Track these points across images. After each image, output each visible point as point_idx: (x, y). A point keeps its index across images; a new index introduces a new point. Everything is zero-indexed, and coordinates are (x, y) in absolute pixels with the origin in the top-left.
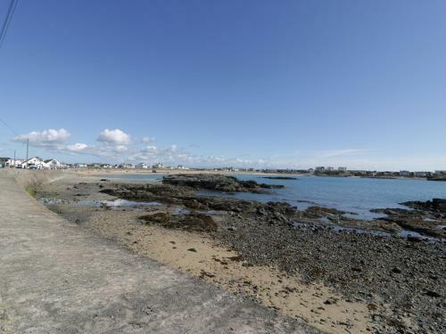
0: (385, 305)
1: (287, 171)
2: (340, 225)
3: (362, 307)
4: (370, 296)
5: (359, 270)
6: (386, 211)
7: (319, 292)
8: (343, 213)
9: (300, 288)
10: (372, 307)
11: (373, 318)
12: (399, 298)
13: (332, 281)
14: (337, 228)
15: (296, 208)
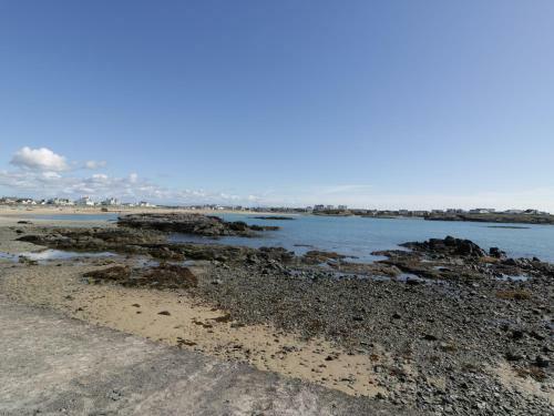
0: (387, 354)
1: (282, 210)
2: (341, 271)
3: (364, 359)
4: (372, 346)
5: (361, 319)
6: (386, 254)
7: (320, 348)
8: (344, 257)
9: (299, 347)
10: (374, 358)
11: (375, 368)
12: (400, 345)
13: (333, 333)
14: (337, 275)
15: (293, 253)
